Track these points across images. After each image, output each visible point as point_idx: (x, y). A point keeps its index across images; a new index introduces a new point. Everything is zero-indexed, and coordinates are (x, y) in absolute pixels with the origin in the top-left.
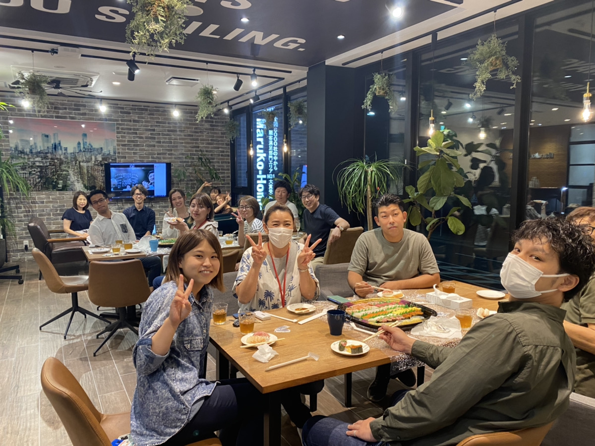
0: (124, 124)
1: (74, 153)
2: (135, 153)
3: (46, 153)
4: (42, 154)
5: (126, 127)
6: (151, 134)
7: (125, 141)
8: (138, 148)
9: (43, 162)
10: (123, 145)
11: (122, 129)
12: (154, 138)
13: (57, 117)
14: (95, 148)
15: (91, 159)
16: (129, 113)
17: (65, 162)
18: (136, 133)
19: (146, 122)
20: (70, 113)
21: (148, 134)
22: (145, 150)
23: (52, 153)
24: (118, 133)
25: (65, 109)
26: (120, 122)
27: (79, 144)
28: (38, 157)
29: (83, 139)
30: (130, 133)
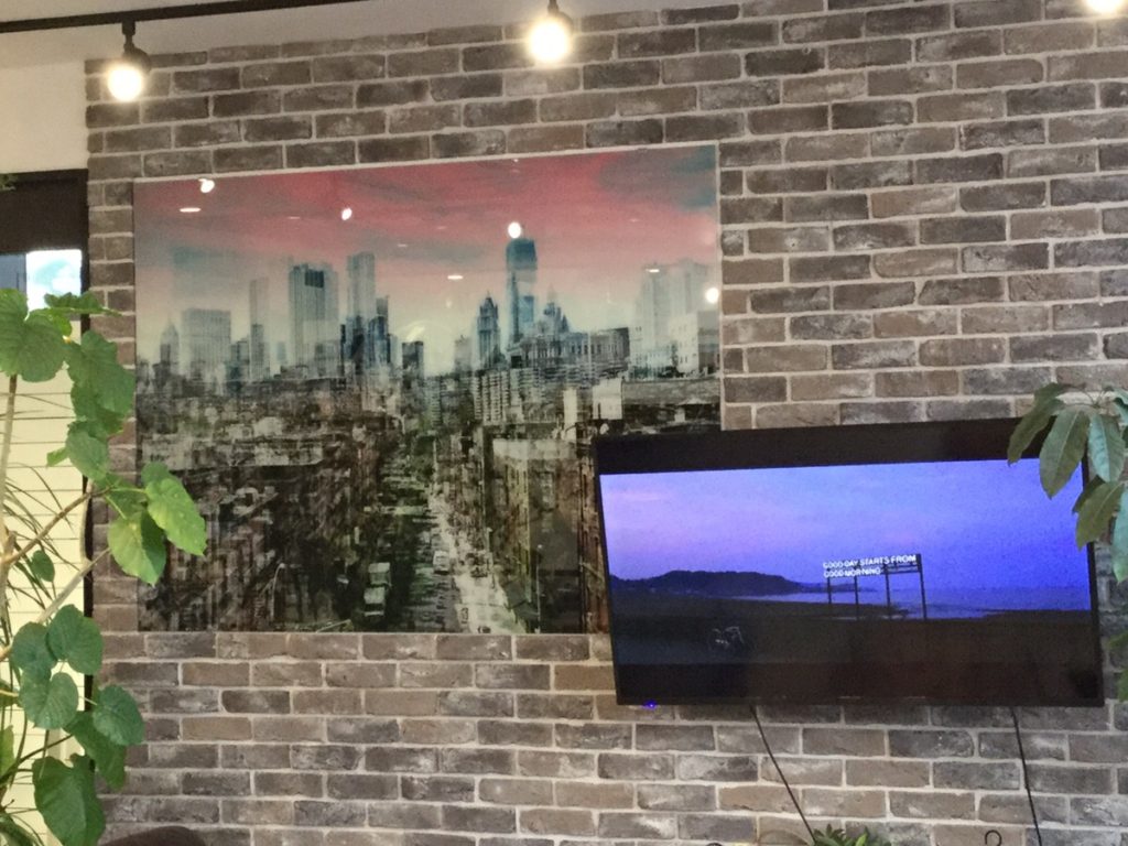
0: (768, 149)
1: (456, 377)
2: (844, 356)
3: (311, 385)
4: (289, 395)
5: (784, 166)
6: (969, 200)
7: (773, 271)
8: (866, 315)
9: (290, 443)
10: (763, 302)
11: (761, 183)
13: (373, 151)
14: (579, 336)
15: (560, 411)
16: (811, 63)
17: (409, 436)
18: (858, 206)
19: (927, 109)
20: (444, 116)
21: (947, 198)
22: (919, 329)
23: (338, 386)
24: (730, 214)
25: (417, 90)
26: (747, 137)
27: (489, 311)
28: (265, 411)
29: (513, 282)
30: (816, 211)
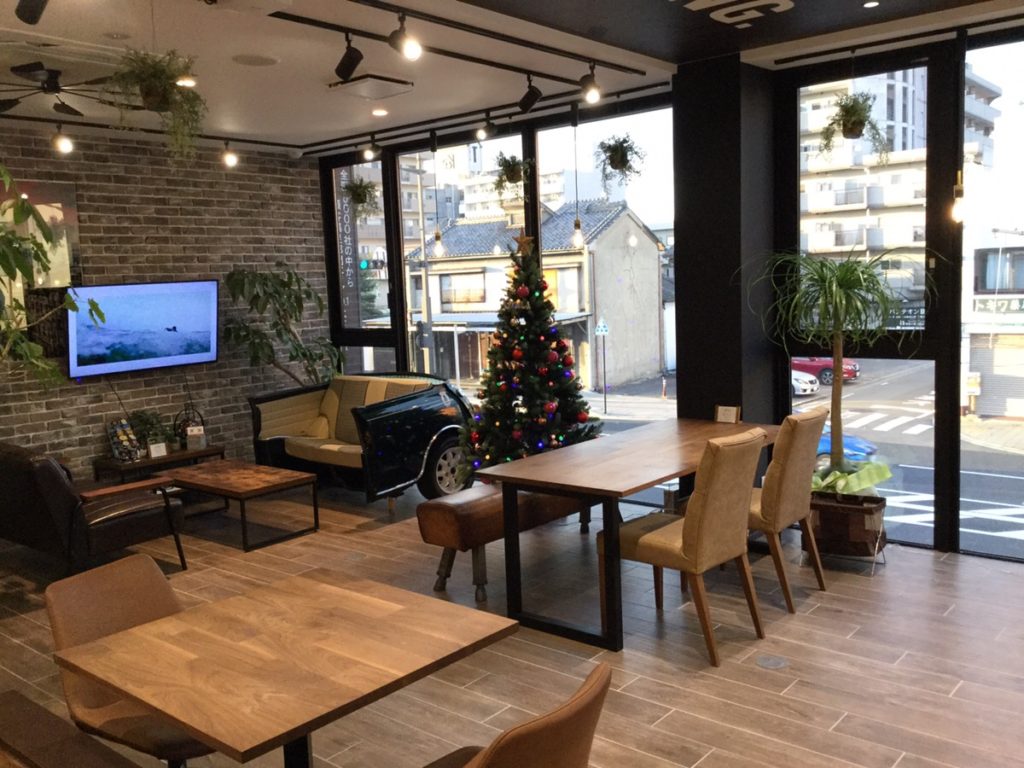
0: (93, 187)
2: (123, 260)
5: (98, 194)
7: (97, 230)
8: (129, 246)
10: (94, 240)
11: (91, 199)
12: (165, 221)
16: (105, 160)
18: (124, 210)
19: (143, 181)
21: (151, 210)
22: (146, 251)
24: (80, 208)
26: (86, 183)
30: (111, 210)
